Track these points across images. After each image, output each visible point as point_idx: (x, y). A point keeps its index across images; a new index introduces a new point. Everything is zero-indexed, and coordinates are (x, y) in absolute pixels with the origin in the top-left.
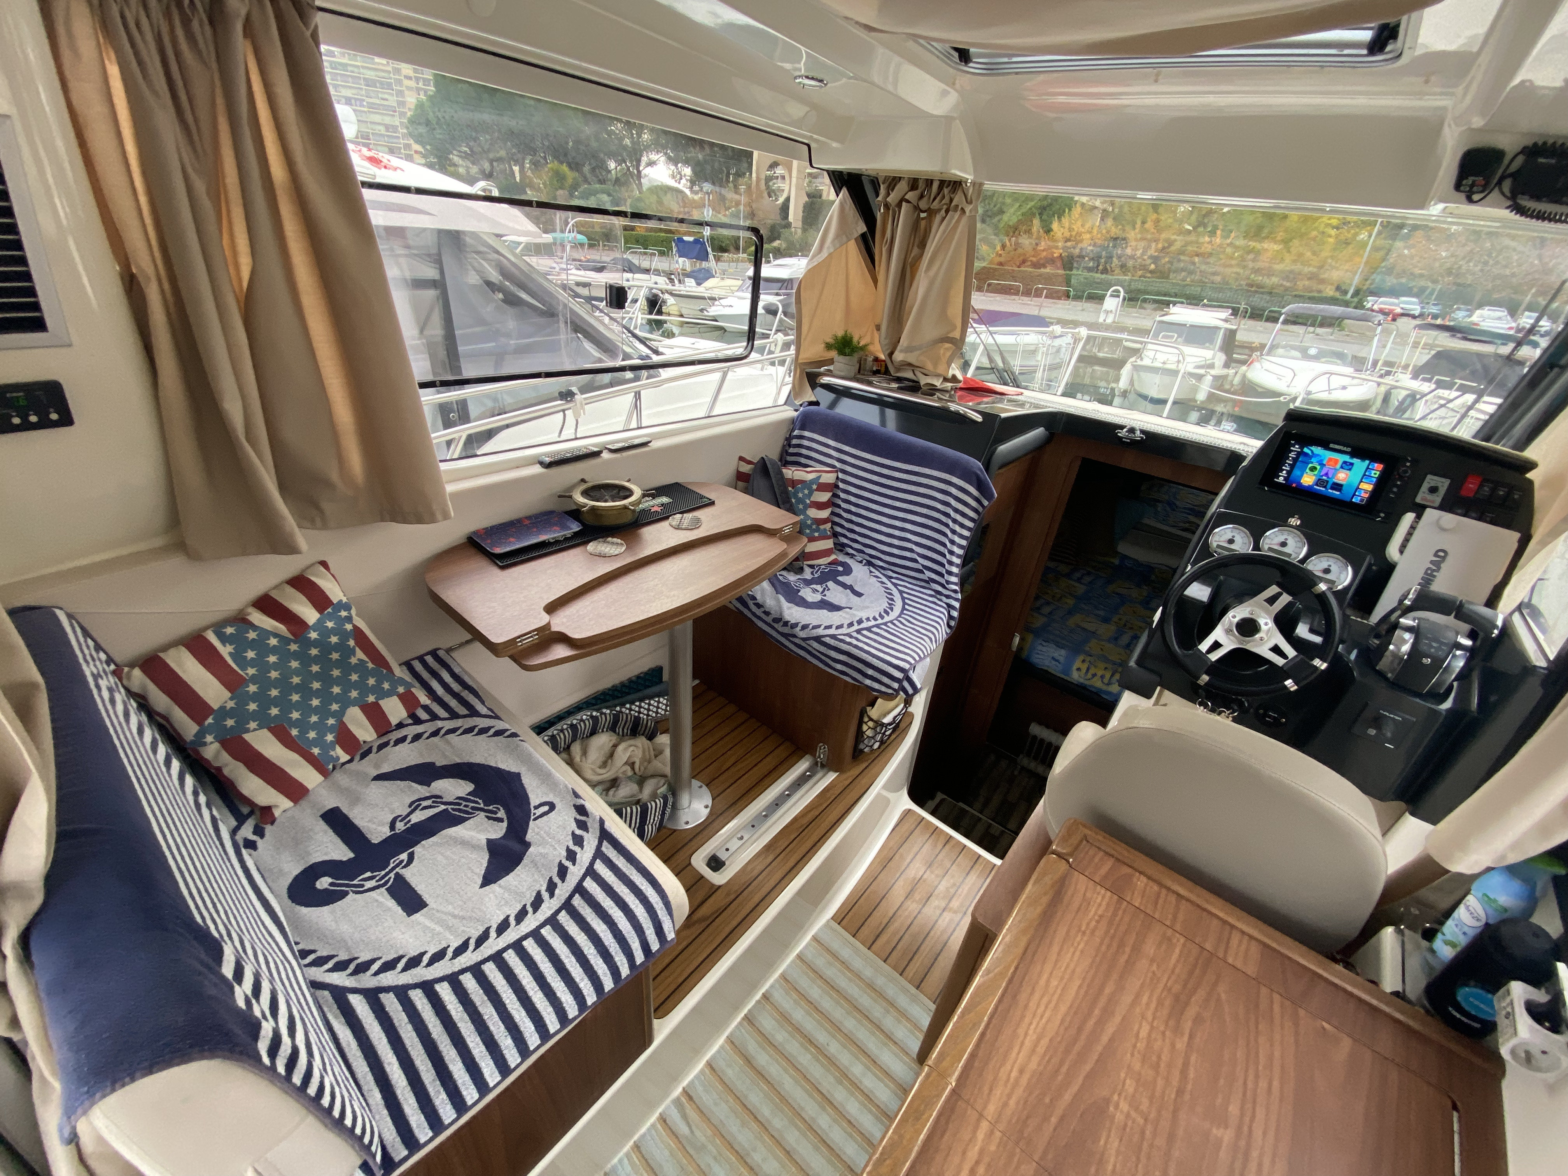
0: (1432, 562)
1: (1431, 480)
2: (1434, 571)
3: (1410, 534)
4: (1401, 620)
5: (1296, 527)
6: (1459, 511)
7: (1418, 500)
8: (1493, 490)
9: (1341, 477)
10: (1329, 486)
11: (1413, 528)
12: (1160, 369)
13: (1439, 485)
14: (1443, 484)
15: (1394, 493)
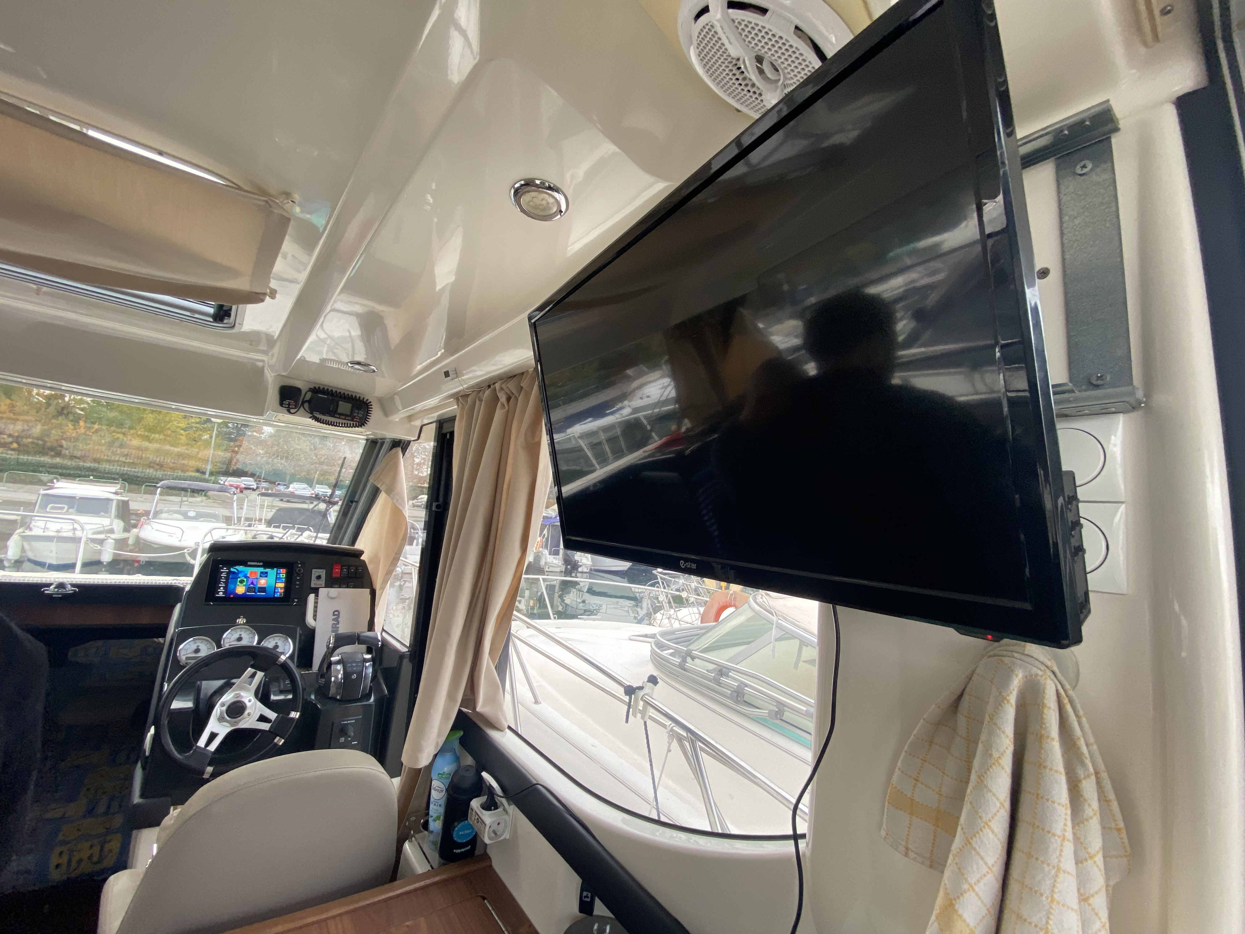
0: (333, 620)
1: (315, 572)
2: (336, 624)
3: (316, 607)
4: (332, 659)
5: (244, 624)
6: (336, 586)
7: (313, 586)
8: (348, 569)
9: (263, 582)
10: (257, 591)
11: (316, 603)
12: (54, 537)
13: (321, 574)
14: (323, 573)
15: (298, 585)
